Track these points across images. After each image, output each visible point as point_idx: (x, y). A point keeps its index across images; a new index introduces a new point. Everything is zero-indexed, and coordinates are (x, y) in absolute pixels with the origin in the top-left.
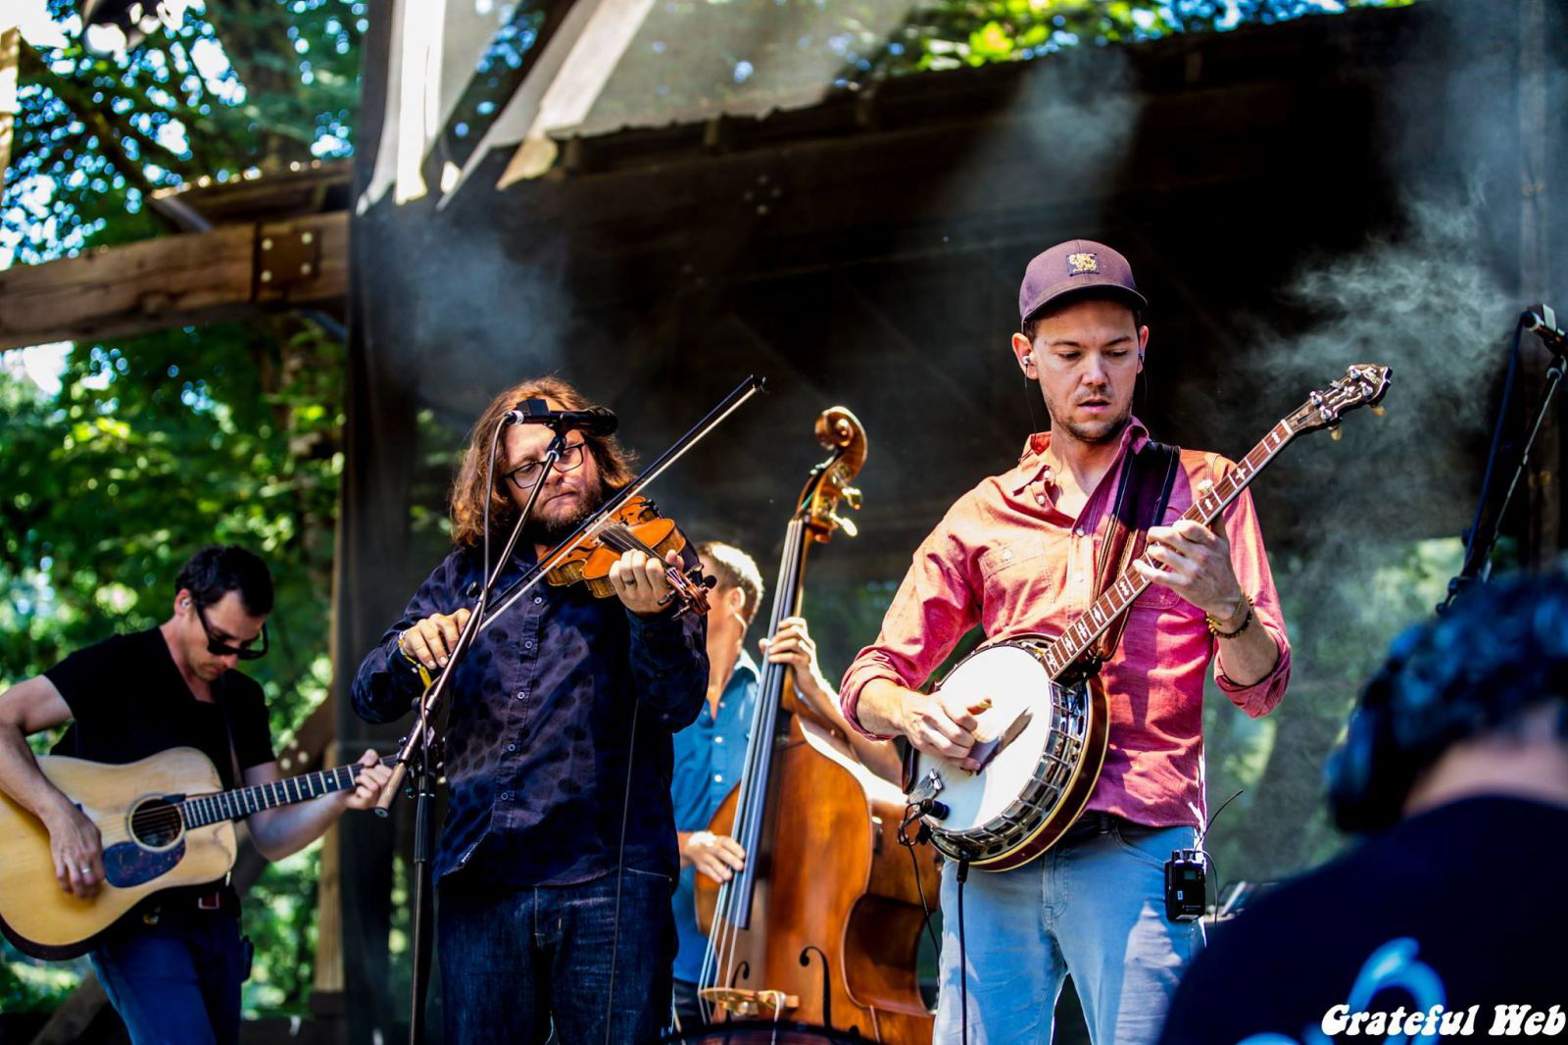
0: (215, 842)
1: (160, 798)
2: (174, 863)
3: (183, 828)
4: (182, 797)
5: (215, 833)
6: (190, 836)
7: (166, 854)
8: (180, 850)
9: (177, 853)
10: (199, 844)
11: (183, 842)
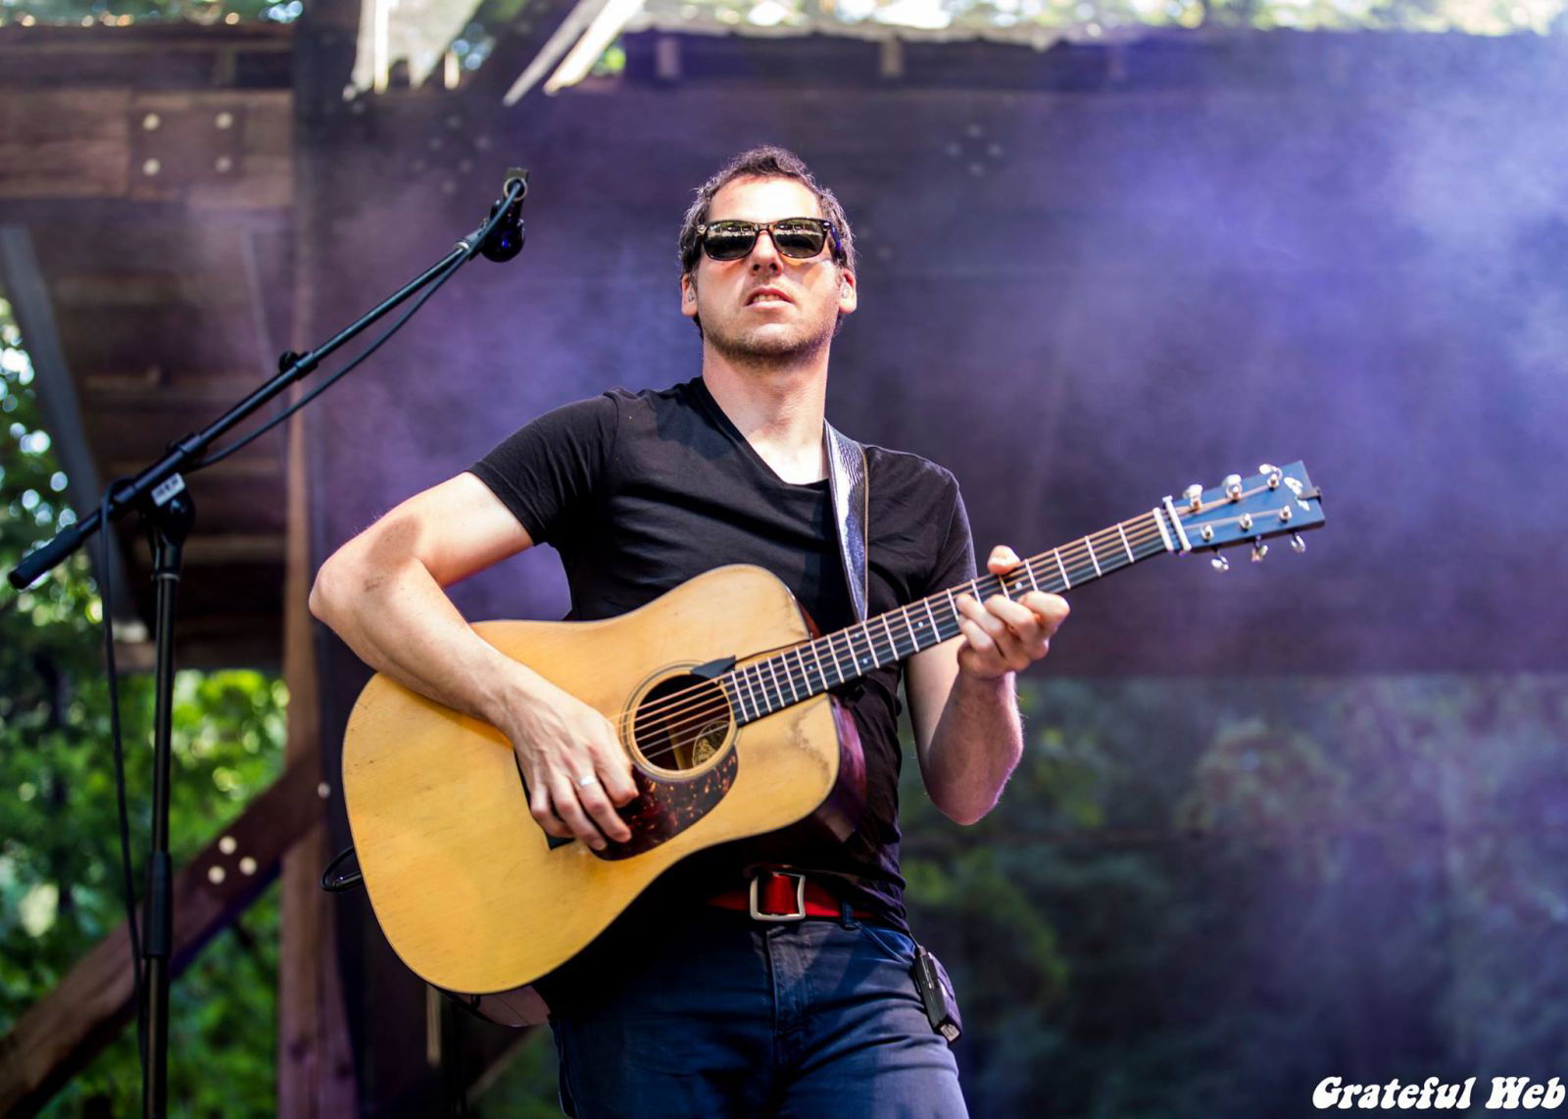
0: (798, 743)
1: (686, 671)
2: (717, 797)
3: (733, 724)
4: (730, 664)
5: (795, 726)
6: (746, 739)
7: (700, 781)
8: (728, 770)
9: (723, 776)
10: (764, 752)
11: (732, 751)
